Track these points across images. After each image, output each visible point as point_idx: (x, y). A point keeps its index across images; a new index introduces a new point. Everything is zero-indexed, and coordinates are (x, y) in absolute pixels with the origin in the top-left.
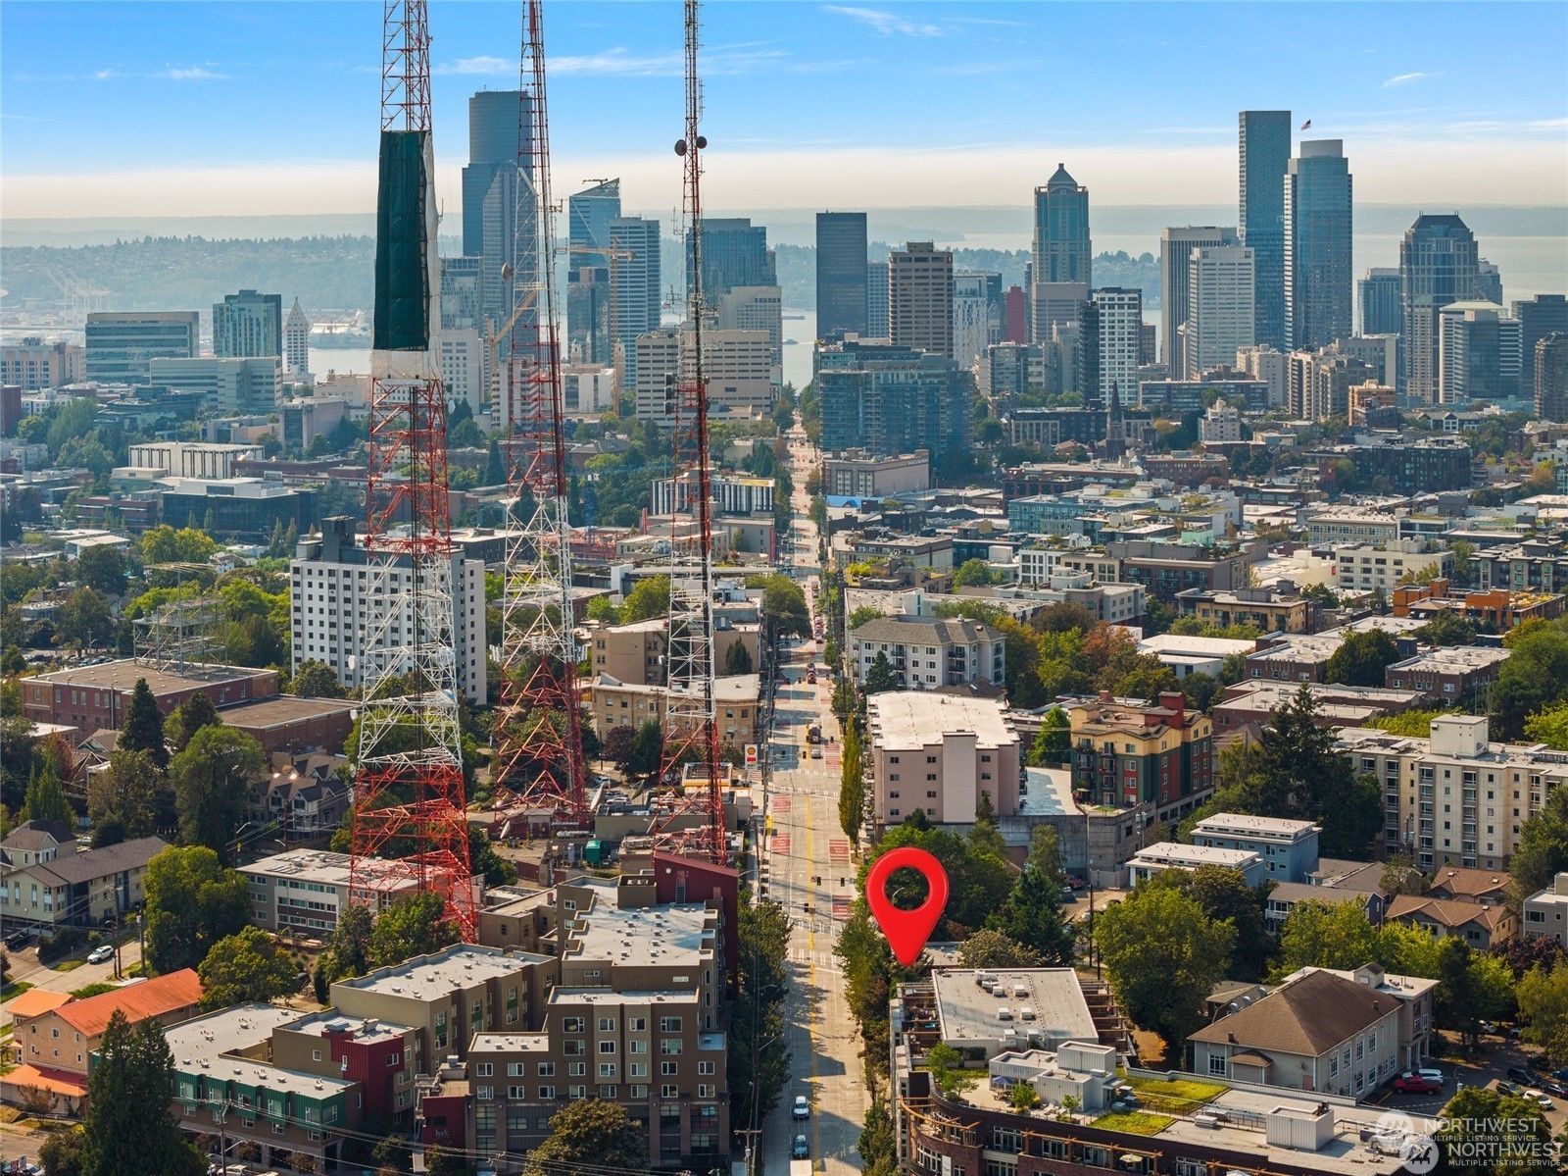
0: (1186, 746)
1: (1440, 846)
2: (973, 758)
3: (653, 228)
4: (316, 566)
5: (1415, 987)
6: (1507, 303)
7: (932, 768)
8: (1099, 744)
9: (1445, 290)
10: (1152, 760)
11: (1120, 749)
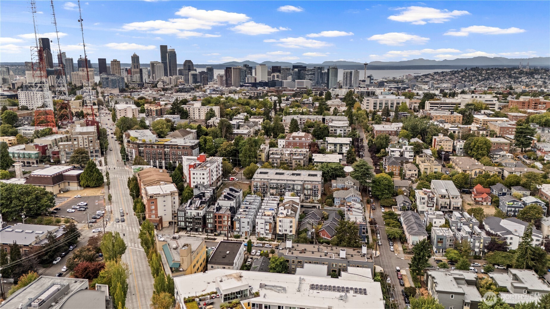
0: (161, 109)
1: (196, 118)
2: (131, 110)
3: (72, 60)
4: (22, 92)
5: (194, 131)
6: (198, 72)
7: (125, 111)
8: (149, 108)
9: (189, 70)
10: (156, 110)
11: (152, 109)
